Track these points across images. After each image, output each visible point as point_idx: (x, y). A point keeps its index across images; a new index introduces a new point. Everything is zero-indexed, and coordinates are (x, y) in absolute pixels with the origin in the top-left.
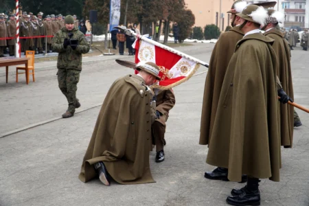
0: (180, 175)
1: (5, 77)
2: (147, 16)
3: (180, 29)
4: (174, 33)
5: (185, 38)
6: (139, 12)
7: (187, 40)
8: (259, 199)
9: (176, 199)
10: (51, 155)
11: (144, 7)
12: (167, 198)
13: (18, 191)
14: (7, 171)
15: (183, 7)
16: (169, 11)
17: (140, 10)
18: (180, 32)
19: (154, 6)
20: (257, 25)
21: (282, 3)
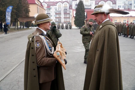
21: (54, 15)
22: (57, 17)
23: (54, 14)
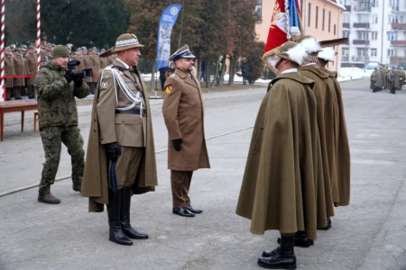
0: (209, 236)
1: (20, 125)
2: (207, 50)
3: (251, 66)
4: (242, 71)
5: (256, 78)
6: (195, 45)
7: (259, 81)
8: (295, 262)
9: (197, 261)
10: (64, 214)
11: (203, 38)
12: (187, 260)
13: (21, 250)
14: (10, 229)
15: (253, 38)
16: (236, 43)
17: (196, 42)
18: (251, 70)
19: (215, 37)
20: (295, 64)
21: (388, 33)
22: (401, 42)
23: (388, 27)
